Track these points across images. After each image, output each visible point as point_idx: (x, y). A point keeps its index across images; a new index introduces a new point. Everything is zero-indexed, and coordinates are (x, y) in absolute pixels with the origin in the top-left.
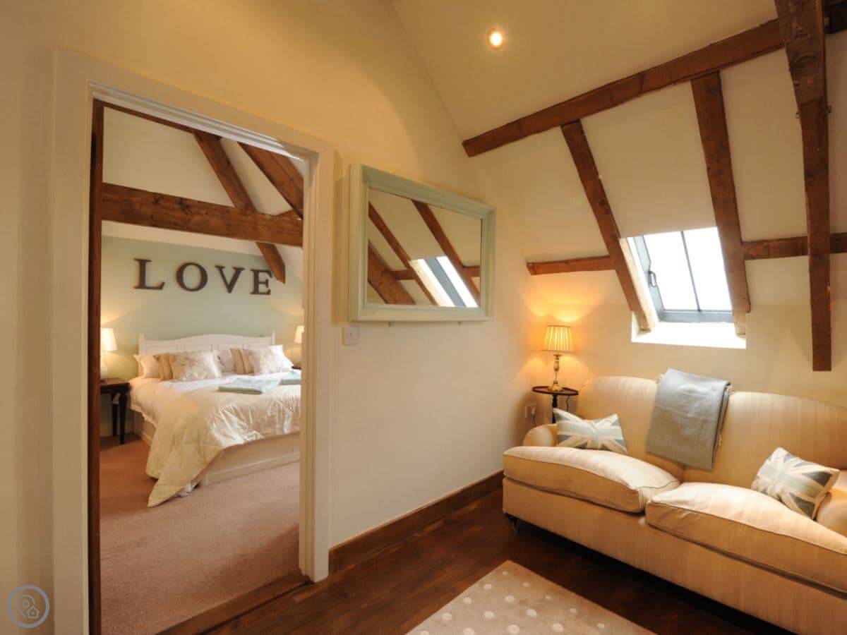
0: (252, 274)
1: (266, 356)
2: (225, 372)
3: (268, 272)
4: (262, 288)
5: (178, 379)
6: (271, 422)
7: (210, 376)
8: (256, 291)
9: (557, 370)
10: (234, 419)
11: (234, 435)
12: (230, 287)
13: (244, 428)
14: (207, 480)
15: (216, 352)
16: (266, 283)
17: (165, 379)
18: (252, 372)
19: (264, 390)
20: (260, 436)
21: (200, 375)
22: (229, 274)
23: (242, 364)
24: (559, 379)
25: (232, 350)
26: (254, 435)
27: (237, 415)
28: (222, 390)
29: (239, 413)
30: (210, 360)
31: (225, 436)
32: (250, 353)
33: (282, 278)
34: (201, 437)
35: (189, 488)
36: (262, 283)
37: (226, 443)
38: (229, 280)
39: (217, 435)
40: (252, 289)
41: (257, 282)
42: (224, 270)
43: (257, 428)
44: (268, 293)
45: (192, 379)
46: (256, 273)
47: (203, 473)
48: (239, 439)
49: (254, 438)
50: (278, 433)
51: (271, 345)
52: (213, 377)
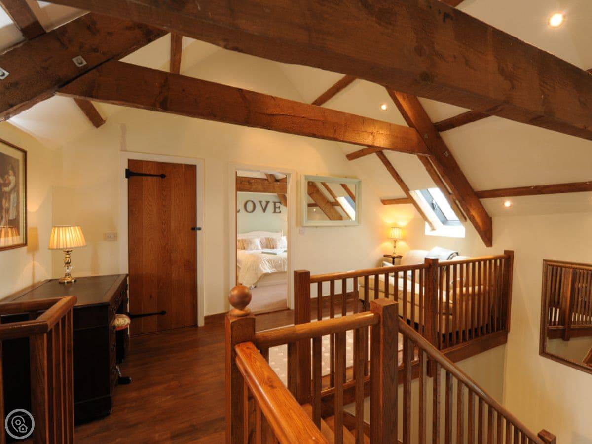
0: (273, 204)
1: (279, 240)
2: (263, 247)
3: (280, 202)
4: (277, 210)
5: (247, 249)
6: (280, 266)
7: (257, 249)
8: (275, 212)
9: (395, 247)
10: (267, 263)
11: (267, 269)
12: (264, 210)
13: (270, 267)
14: (258, 285)
15: (259, 239)
16: (279, 208)
17: (242, 249)
18: (273, 248)
19: (278, 253)
20: (276, 271)
21: (254, 248)
22: (264, 204)
23: (269, 244)
24: (395, 251)
25: (266, 238)
26: (274, 270)
27: (268, 262)
28: (263, 253)
29: (269, 261)
30: (257, 242)
31: (265, 269)
32: (273, 240)
33: (286, 205)
34: (257, 269)
35: (253, 286)
36: (277, 208)
37: (265, 271)
38: (264, 207)
39: (261, 268)
40: (273, 211)
41: (275, 208)
42: (262, 203)
43: (275, 267)
44: (280, 212)
45: (251, 249)
46: (275, 203)
47: (258, 281)
48: (269, 271)
49: (274, 271)
50: (283, 270)
51: (281, 236)
52: (259, 249)
